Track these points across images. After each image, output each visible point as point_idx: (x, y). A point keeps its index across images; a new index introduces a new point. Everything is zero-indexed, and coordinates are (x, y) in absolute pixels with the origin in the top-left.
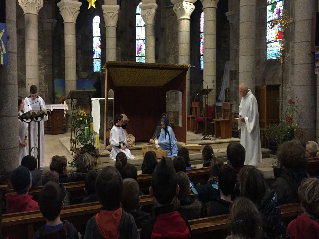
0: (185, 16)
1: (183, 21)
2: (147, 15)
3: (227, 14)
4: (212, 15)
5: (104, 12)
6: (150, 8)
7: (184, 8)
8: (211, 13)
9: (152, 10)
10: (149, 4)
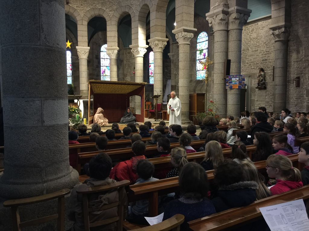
0: (140, 55)
1: (138, 58)
2: (111, 53)
3: (169, 54)
4: (160, 56)
5: (78, 50)
6: (114, 49)
7: (139, 51)
8: (159, 55)
9: (115, 51)
10: (113, 48)
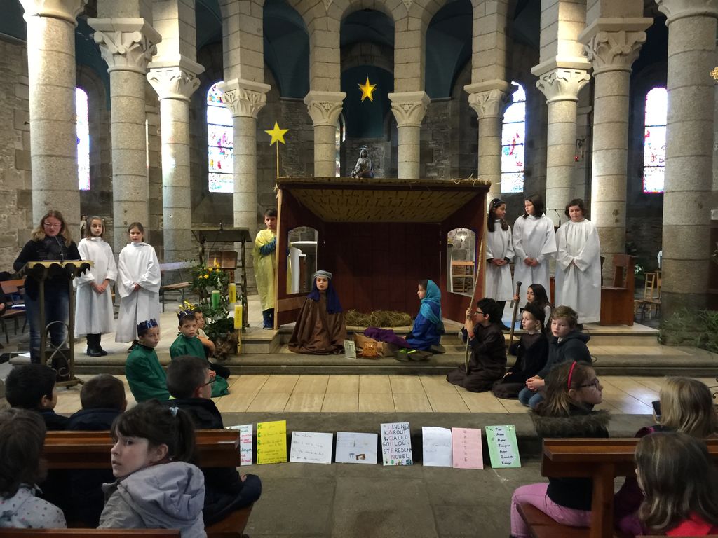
0: (563, 94)
1: (557, 104)
2: (482, 102)
4: (615, 85)
5: (392, 104)
6: (489, 88)
7: (559, 81)
8: (612, 81)
9: (492, 92)
10: (486, 83)
